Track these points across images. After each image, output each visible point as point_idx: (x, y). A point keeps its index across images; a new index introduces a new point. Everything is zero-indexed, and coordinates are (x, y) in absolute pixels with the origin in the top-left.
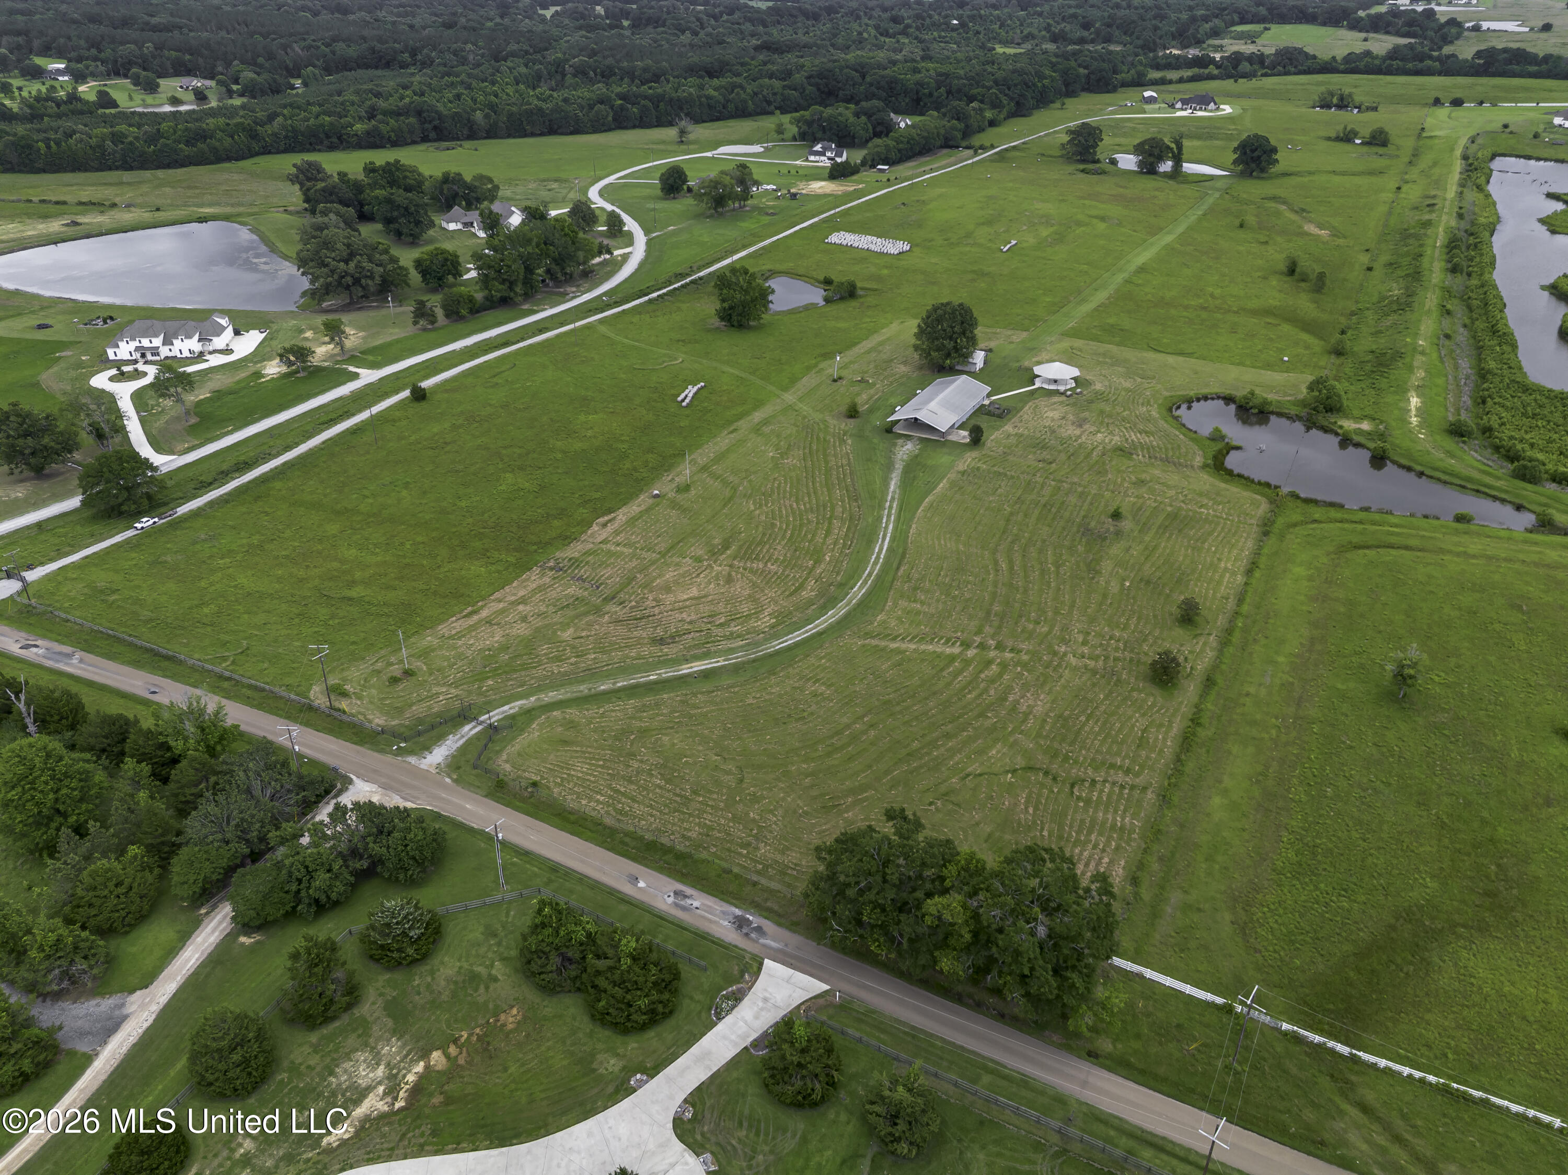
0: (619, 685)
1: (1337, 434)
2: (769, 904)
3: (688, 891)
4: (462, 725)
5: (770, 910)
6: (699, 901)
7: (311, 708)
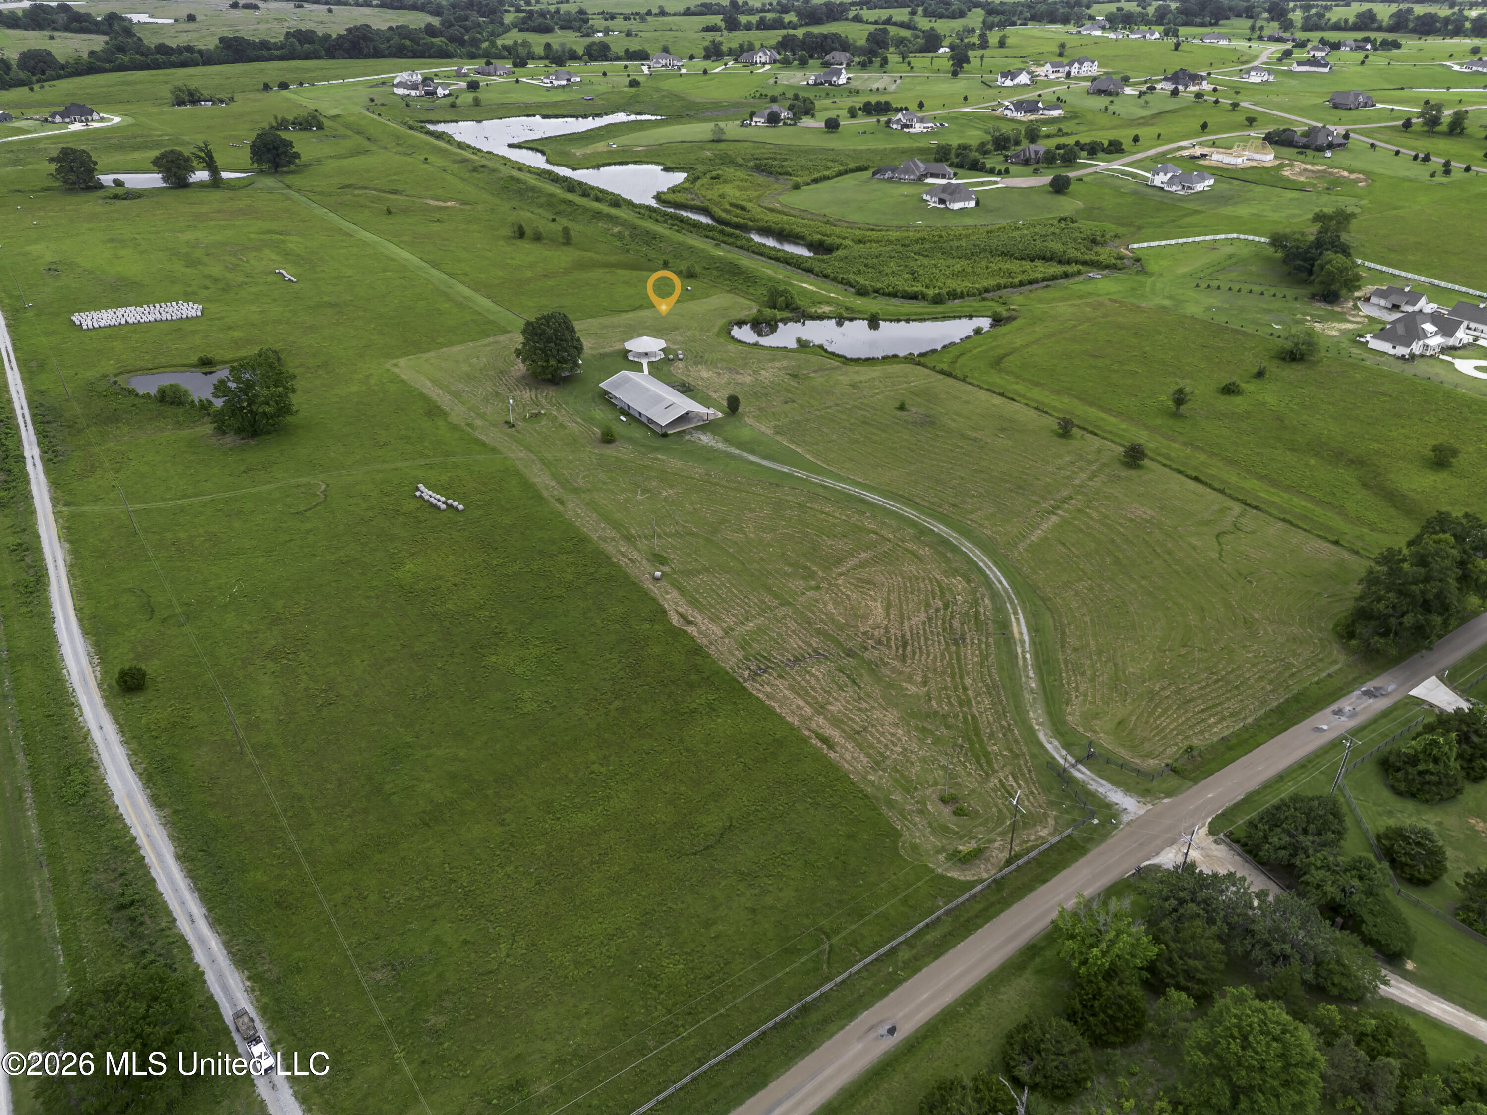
0: (1031, 674)
1: (830, 318)
2: (1351, 677)
3: (1335, 707)
4: (1075, 777)
5: (1355, 679)
6: (1346, 704)
7: (998, 883)
